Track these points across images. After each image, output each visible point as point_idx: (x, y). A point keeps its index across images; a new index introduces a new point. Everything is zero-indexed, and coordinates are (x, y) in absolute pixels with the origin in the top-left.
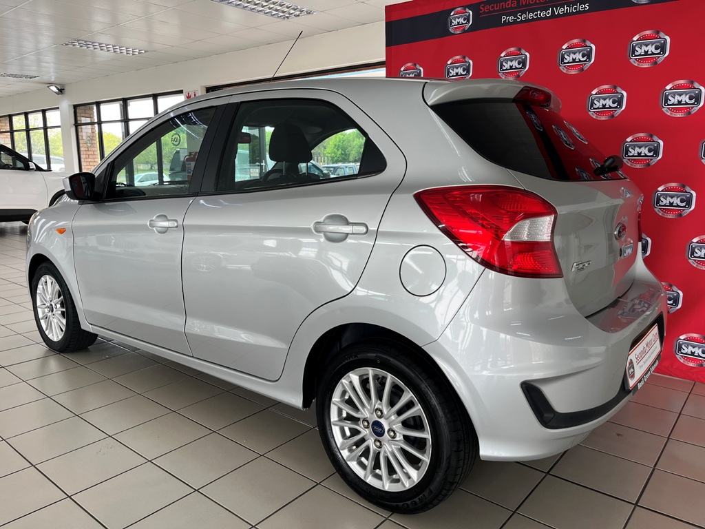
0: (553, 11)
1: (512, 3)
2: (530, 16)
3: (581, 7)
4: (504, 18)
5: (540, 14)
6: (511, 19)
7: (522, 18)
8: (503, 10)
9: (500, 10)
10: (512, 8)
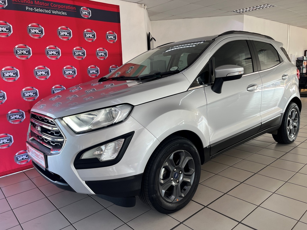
0: (51, 11)
1: (30, 2)
2: (41, 10)
3: (63, 13)
4: (27, 8)
5: (46, 11)
6: (31, 9)
7: (37, 10)
8: (25, 3)
9: (24, 3)
10: (30, 4)
